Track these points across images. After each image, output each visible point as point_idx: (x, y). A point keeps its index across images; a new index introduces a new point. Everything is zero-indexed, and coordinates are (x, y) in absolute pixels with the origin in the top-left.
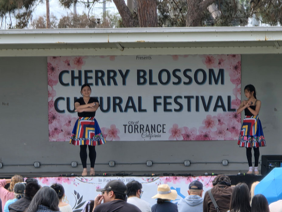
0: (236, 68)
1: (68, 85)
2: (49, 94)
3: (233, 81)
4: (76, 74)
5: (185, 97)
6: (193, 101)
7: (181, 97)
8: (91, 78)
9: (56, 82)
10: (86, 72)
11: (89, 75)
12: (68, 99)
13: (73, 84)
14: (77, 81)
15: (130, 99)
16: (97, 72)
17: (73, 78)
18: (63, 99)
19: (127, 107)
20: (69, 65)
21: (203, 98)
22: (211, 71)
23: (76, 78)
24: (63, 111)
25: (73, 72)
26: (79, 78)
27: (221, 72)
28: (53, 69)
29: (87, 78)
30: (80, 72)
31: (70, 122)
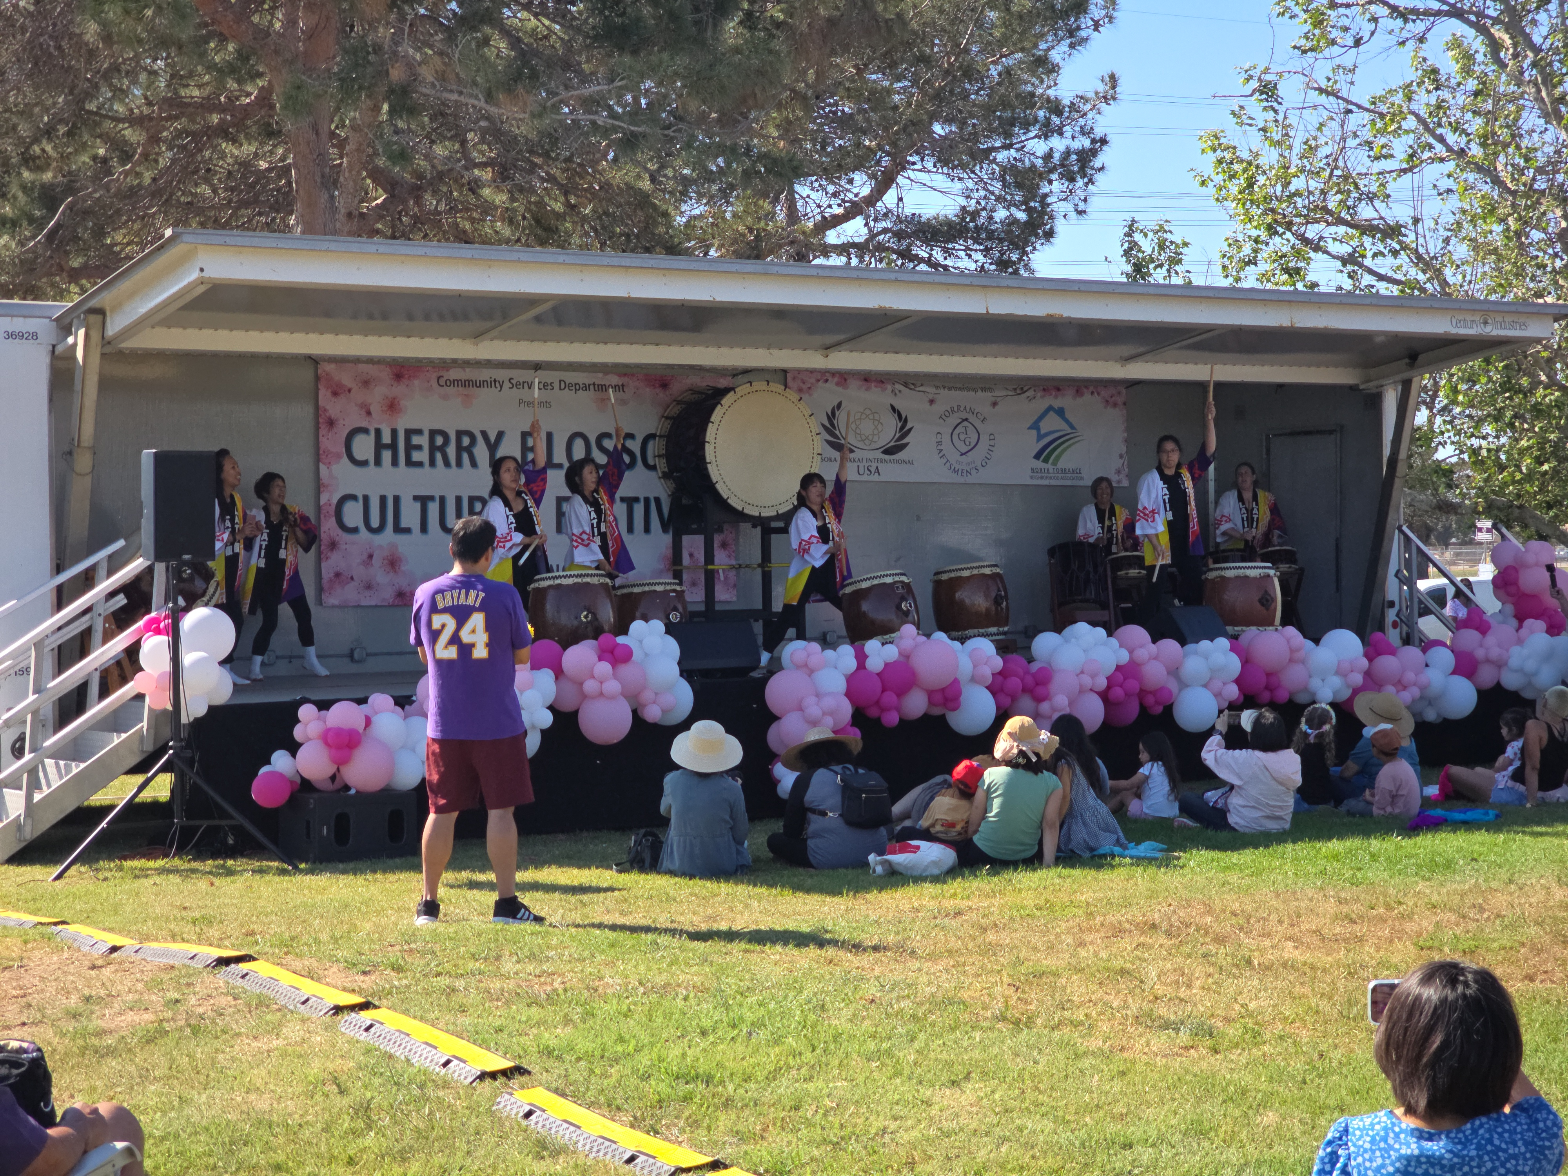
1: (364, 463)
2: (323, 487)
4: (387, 439)
6: (639, 511)
8: (419, 448)
9: (339, 456)
10: (409, 433)
11: (416, 440)
12: (366, 498)
13: (378, 462)
14: (387, 455)
16: (433, 434)
17: (379, 446)
18: (354, 497)
20: (369, 413)
21: (657, 501)
23: (387, 447)
24: (355, 530)
25: (378, 432)
26: (393, 447)
28: (331, 423)
29: (410, 448)
30: (394, 432)
31: (371, 556)
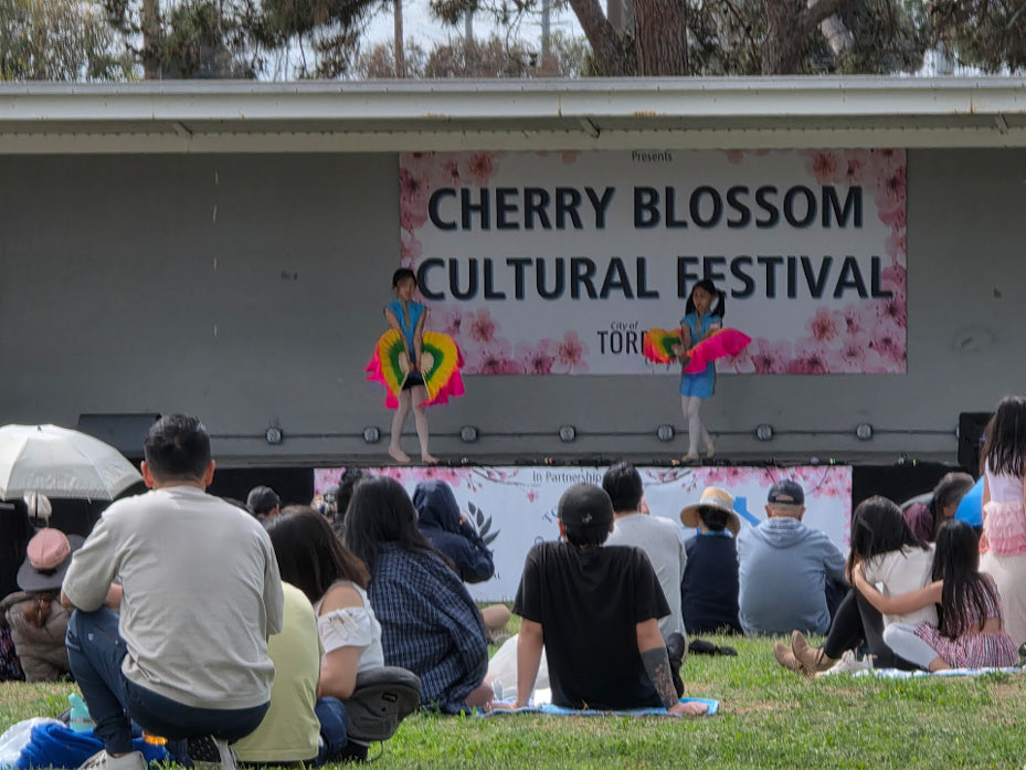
0: (893, 184)
1: (452, 226)
2: (404, 252)
3: (885, 218)
4: (475, 199)
5: (761, 260)
6: (781, 272)
7: (748, 260)
8: (514, 208)
9: (421, 220)
10: (501, 193)
11: (509, 200)
12: (454, 264)
13: (466, 225)
14: (476, 218)
15: (616, 264)
16: (529, 193)
17: (467, 208)
18: (440, 262)
19: (608, 284)
20: (455, 174)
21: (806, 262)
22: (829, 193)
23: (475, 208)
24: (441, 296)
25: (466, 193)
26: (483, 208)
27: (855, 194)
28: (413, 185)
29: (502, 208)
30: (484, 193)
31: (457, 323)
